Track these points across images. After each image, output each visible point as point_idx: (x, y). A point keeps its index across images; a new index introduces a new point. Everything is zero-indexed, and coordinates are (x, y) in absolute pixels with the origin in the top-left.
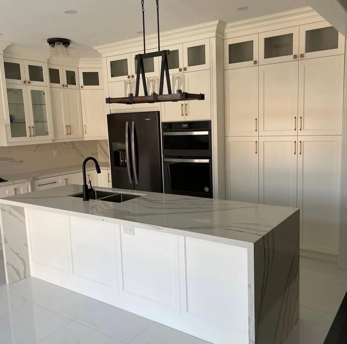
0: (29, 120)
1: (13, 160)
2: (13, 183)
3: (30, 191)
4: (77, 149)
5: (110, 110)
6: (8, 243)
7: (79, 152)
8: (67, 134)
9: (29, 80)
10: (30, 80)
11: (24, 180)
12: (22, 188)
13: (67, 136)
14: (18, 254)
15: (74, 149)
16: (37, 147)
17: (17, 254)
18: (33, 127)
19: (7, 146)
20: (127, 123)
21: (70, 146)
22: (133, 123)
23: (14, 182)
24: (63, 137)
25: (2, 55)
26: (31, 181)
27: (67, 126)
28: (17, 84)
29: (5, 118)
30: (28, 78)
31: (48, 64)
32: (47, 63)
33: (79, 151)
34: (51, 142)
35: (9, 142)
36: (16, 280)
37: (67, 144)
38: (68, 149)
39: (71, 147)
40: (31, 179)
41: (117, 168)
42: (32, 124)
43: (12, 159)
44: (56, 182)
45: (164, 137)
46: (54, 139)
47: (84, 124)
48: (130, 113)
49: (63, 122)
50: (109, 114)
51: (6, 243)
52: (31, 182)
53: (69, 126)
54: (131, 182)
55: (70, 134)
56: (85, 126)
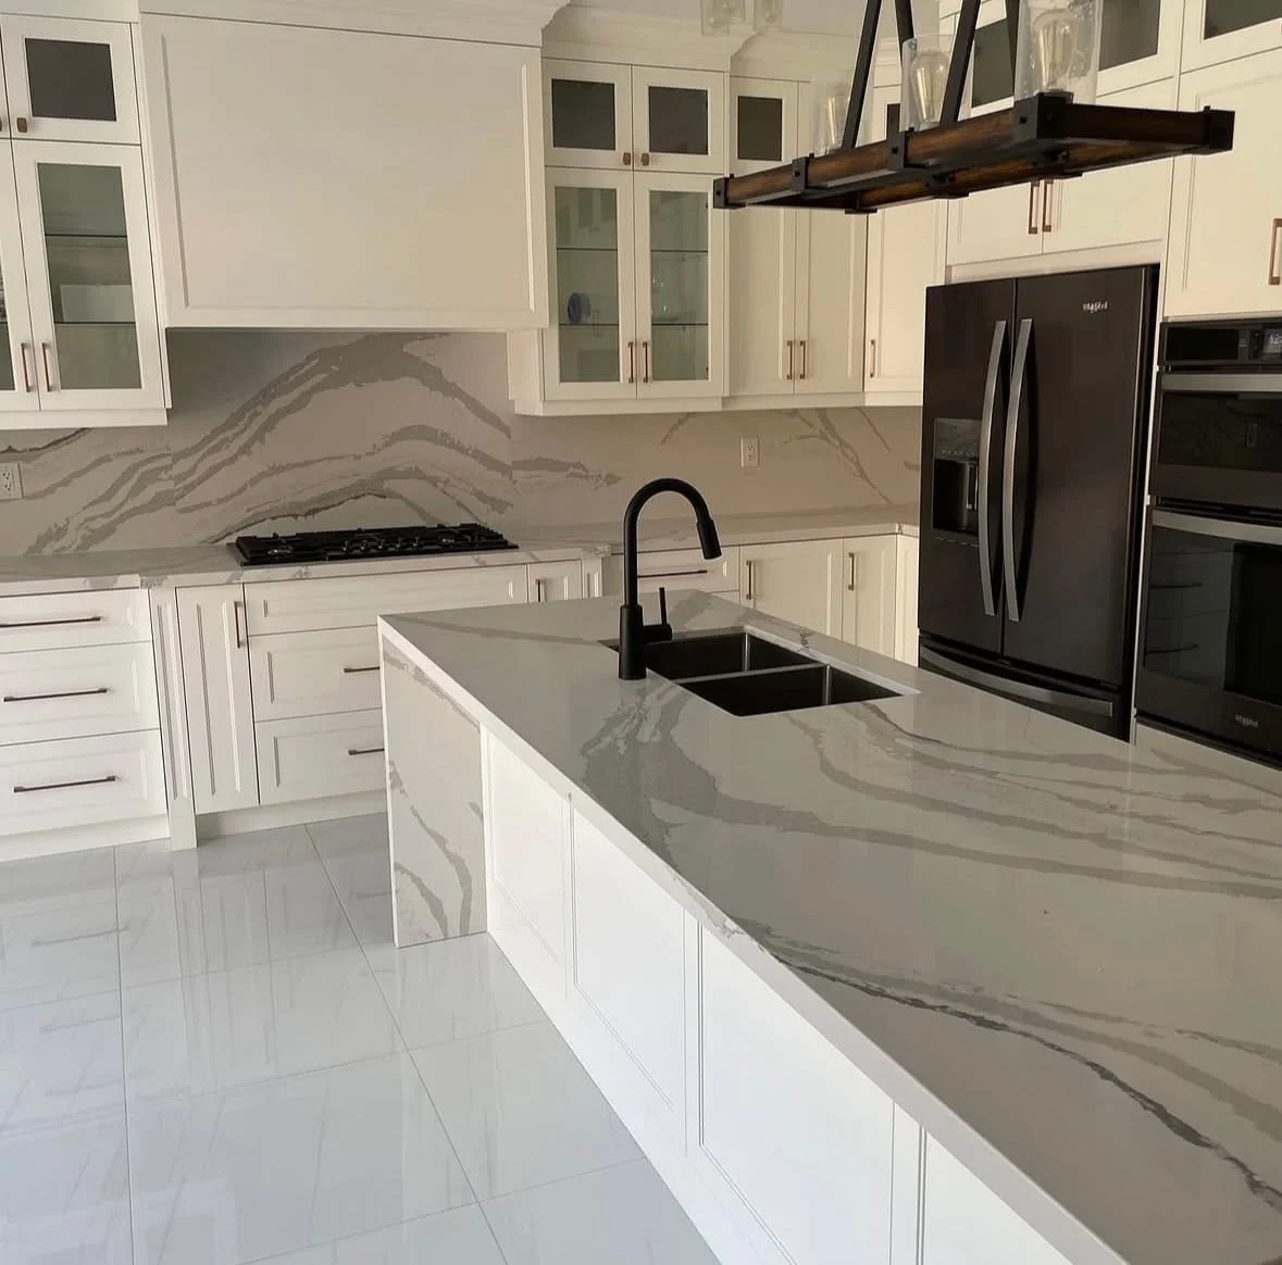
0: (634, 316)
1: (581, 471)
2: (532, 556)
3: (597, 592)
4: (842, 442)
5: (948, 268)
6: (403, 791)
7: (851, 454)
8: (789, 377)
9: (647, 150)
10: (651, 150)
11: (577, 552)
12: (566, 581)
13: (788, 387)
14: (441, 838)
15: (829, 442)
16: (674, 428)
17: (441, 841)
18: (645, 344)
19: (541, 414)
20: (1001, 325)
21: (811, 426)
22: (1027, 323)
23: (539, 555)
24: (772, 390)
25: (539, 50)
26: (602, 555)
27: (790, 343)
28: (595, 168)
29: (532, 307)
30: (643, 143)
31: (731, 76)
32: (727, 75)
33: (848, 451)
34: (717, 407)
35: (549, 401)
36: (427, 936)
37: (803, 420)
38: (802, 438)
39: (817, 433)
40: (600, 548)
41: (943, 536)
42: (646, 333)
43: (577, 465)
44: (705, 572)
45: (1167, 397)
46: (727, 394)
47: (872, 334)
48: (1017, 279)
49: (776, 326)
50: (941, 282)
51: (397, 790)
52: (603, 559)
53: (802, 343)
54: (990, 611)
55: (802, 377)
56: (873, 342)
